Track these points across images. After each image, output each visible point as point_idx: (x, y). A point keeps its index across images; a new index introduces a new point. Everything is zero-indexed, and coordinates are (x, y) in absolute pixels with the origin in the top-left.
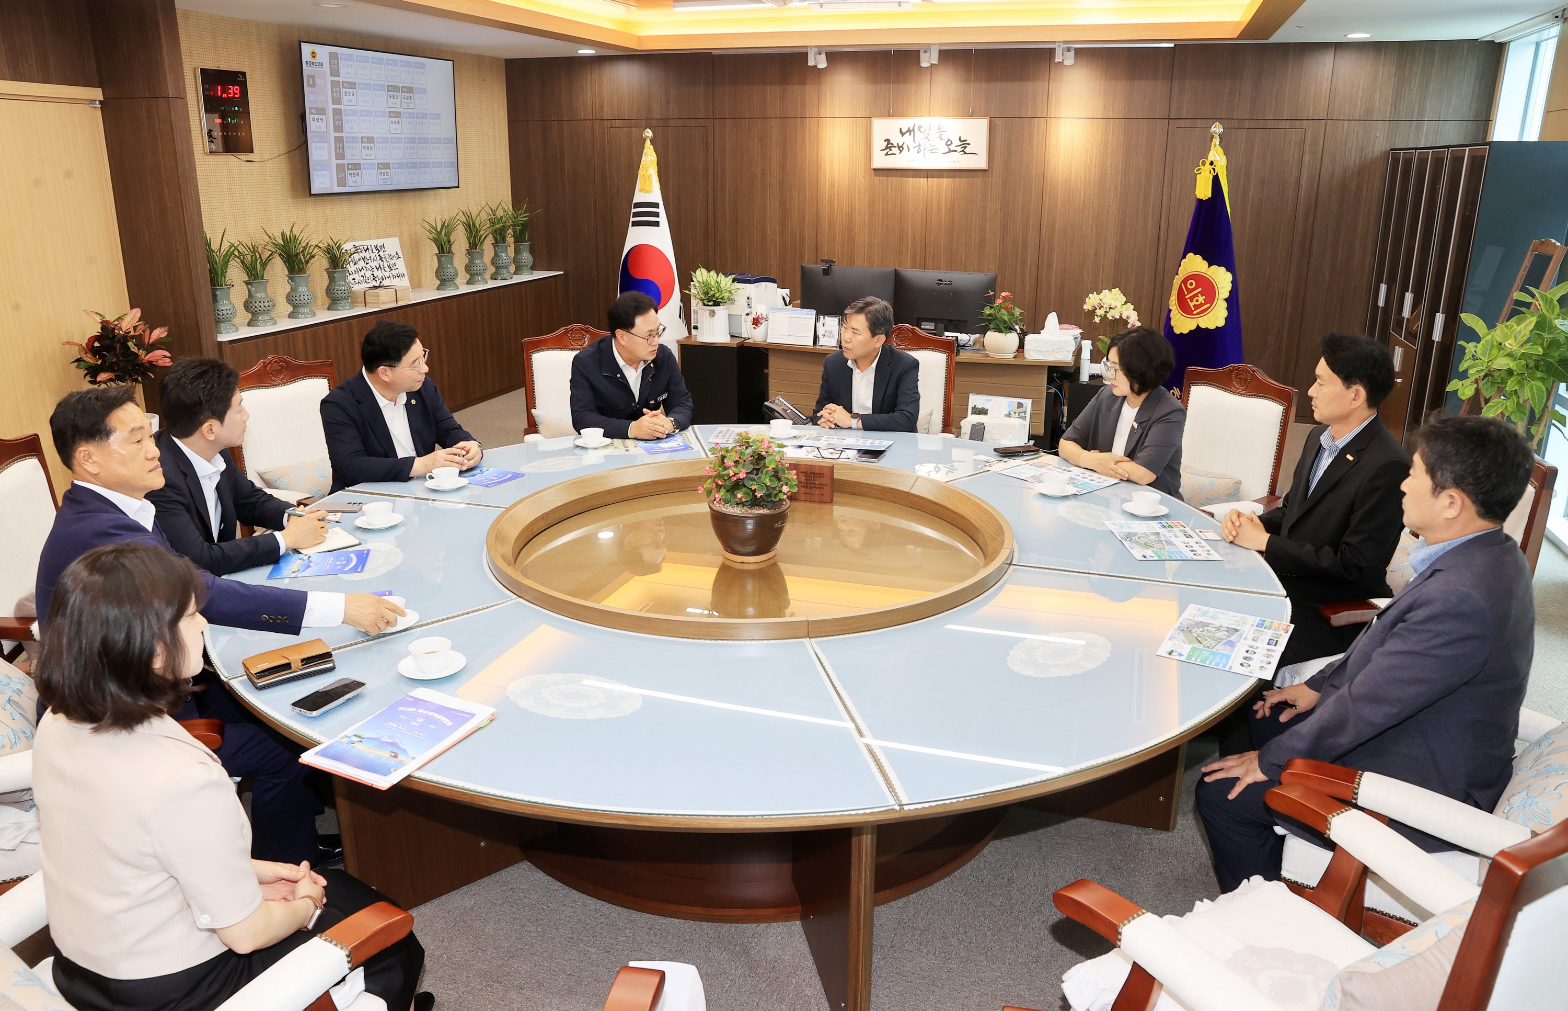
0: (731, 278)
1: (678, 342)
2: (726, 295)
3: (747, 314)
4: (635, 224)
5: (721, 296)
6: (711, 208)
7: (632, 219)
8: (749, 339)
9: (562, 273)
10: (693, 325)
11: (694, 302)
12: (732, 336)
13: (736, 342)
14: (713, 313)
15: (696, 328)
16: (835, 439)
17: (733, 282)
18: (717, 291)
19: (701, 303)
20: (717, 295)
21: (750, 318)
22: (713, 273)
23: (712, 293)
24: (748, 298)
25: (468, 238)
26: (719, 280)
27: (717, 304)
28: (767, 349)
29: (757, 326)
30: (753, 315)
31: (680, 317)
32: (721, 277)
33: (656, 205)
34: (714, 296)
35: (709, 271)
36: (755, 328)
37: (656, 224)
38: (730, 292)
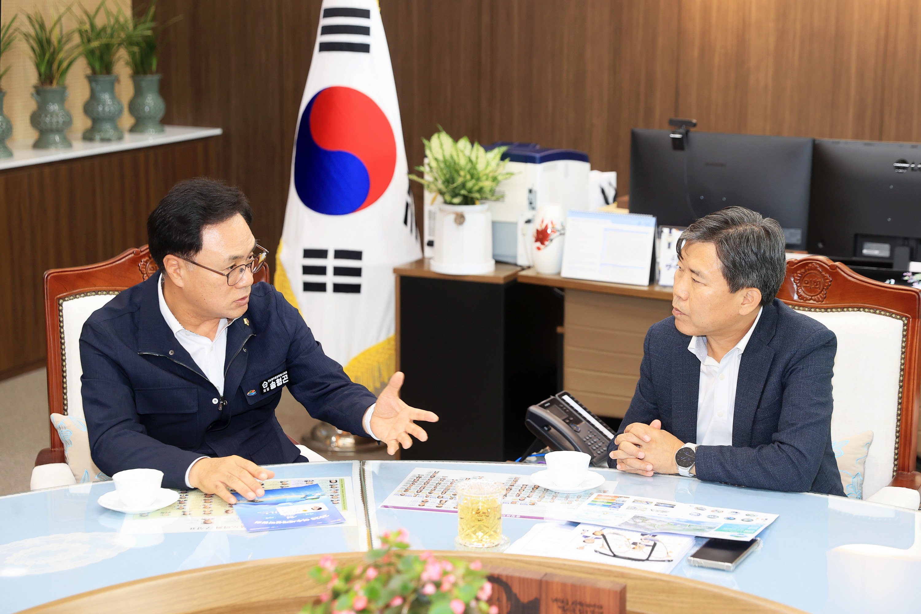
0: (497, 152)
1: (395, 271)
2: (487, 184)
3: (528, 222)
4: (326, 47)
5: (476, 188)
6: (486, 19)
7: (321, 39)
8: (529, 267)
9: (217, 132)
10: (427, 238)
11: (428, 196)
12: (498, 262)
13: (506, 272)
14: (460, 219)
15: (431, 244)
16: (652, 506)
17: (503, 157)
18: (468, 177)
19: (440, 199)
20: (470, 185)
21: (532, 230)
22: (464, 143)
23: (460, 180)
24: (530, 191)
25: (38, 66)
26: (473, 158)
27: (468, 201)
28: (562, 289)
29: (543, 243)
30: (537, 226)
31: (406, 222)
32: (479, 150)
33: (365, 14)
34: (463, 185)
35: (456, 138)
36: (539, 249)
37: (364, 48)
38: (495, 179)
